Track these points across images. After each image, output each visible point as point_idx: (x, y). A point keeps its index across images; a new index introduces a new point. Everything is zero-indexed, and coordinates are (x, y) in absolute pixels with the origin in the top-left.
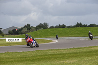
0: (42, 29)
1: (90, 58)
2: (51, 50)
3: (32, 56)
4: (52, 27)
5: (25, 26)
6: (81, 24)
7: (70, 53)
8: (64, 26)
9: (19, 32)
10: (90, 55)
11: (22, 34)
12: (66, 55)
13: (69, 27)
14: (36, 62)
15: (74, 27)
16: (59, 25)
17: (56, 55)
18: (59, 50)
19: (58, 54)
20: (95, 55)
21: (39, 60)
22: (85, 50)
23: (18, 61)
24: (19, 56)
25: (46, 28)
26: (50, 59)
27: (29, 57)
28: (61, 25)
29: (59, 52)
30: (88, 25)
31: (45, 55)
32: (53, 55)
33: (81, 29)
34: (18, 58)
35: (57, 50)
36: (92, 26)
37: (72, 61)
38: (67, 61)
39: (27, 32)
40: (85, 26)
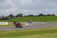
0: (20, 17)
1: (47, 34)
2: (25, 30)
3: (14, 33)
4: (25, 16)
5: (10, 16)
6: (42, 14)
7: (35, 32)
8: (32, 16)
9: (6, 19)
10: (47, 33)
11: (8, 20)
12: (33, 33)
13: (35, 16)
14: (16, 37)
15: (38, 16)
16: (29, 15)
17: (27, 32)
18: (29, 29)
19: (29, 32)
20: (50, 32)
21: (17, 35)
22: (45, 30)
23: (5, 36)
24: (6, 33)
25: (22, 17)
26: (24, 35)
27: (12, 34)
28: (30, 15)
29: (29, 31)
30: (46, 15)
31: (21, 33)
32: (26, 32)
33: (42, 17)
34: (5, 34)
35: (28, 30)
36: (48, 15)
37: (36, 36)
38: (34, 36)
39: (10, 19)
40: (45, 15)
